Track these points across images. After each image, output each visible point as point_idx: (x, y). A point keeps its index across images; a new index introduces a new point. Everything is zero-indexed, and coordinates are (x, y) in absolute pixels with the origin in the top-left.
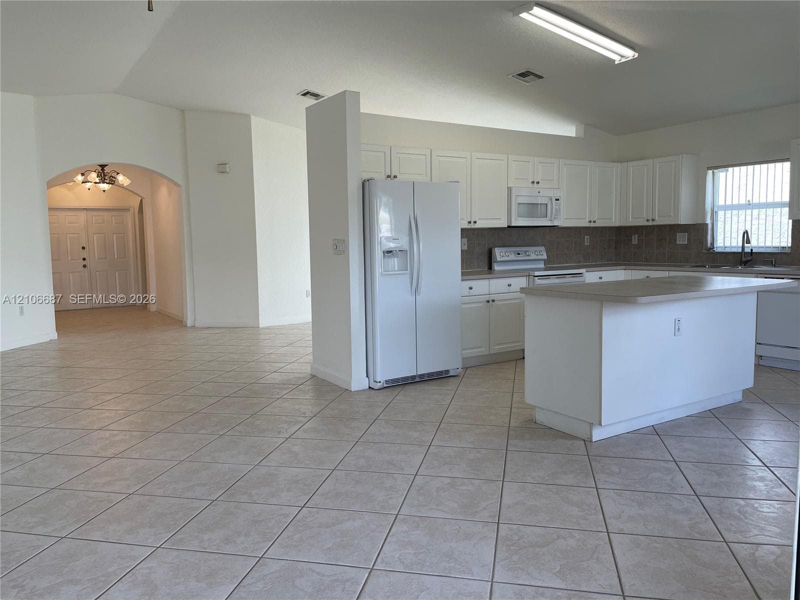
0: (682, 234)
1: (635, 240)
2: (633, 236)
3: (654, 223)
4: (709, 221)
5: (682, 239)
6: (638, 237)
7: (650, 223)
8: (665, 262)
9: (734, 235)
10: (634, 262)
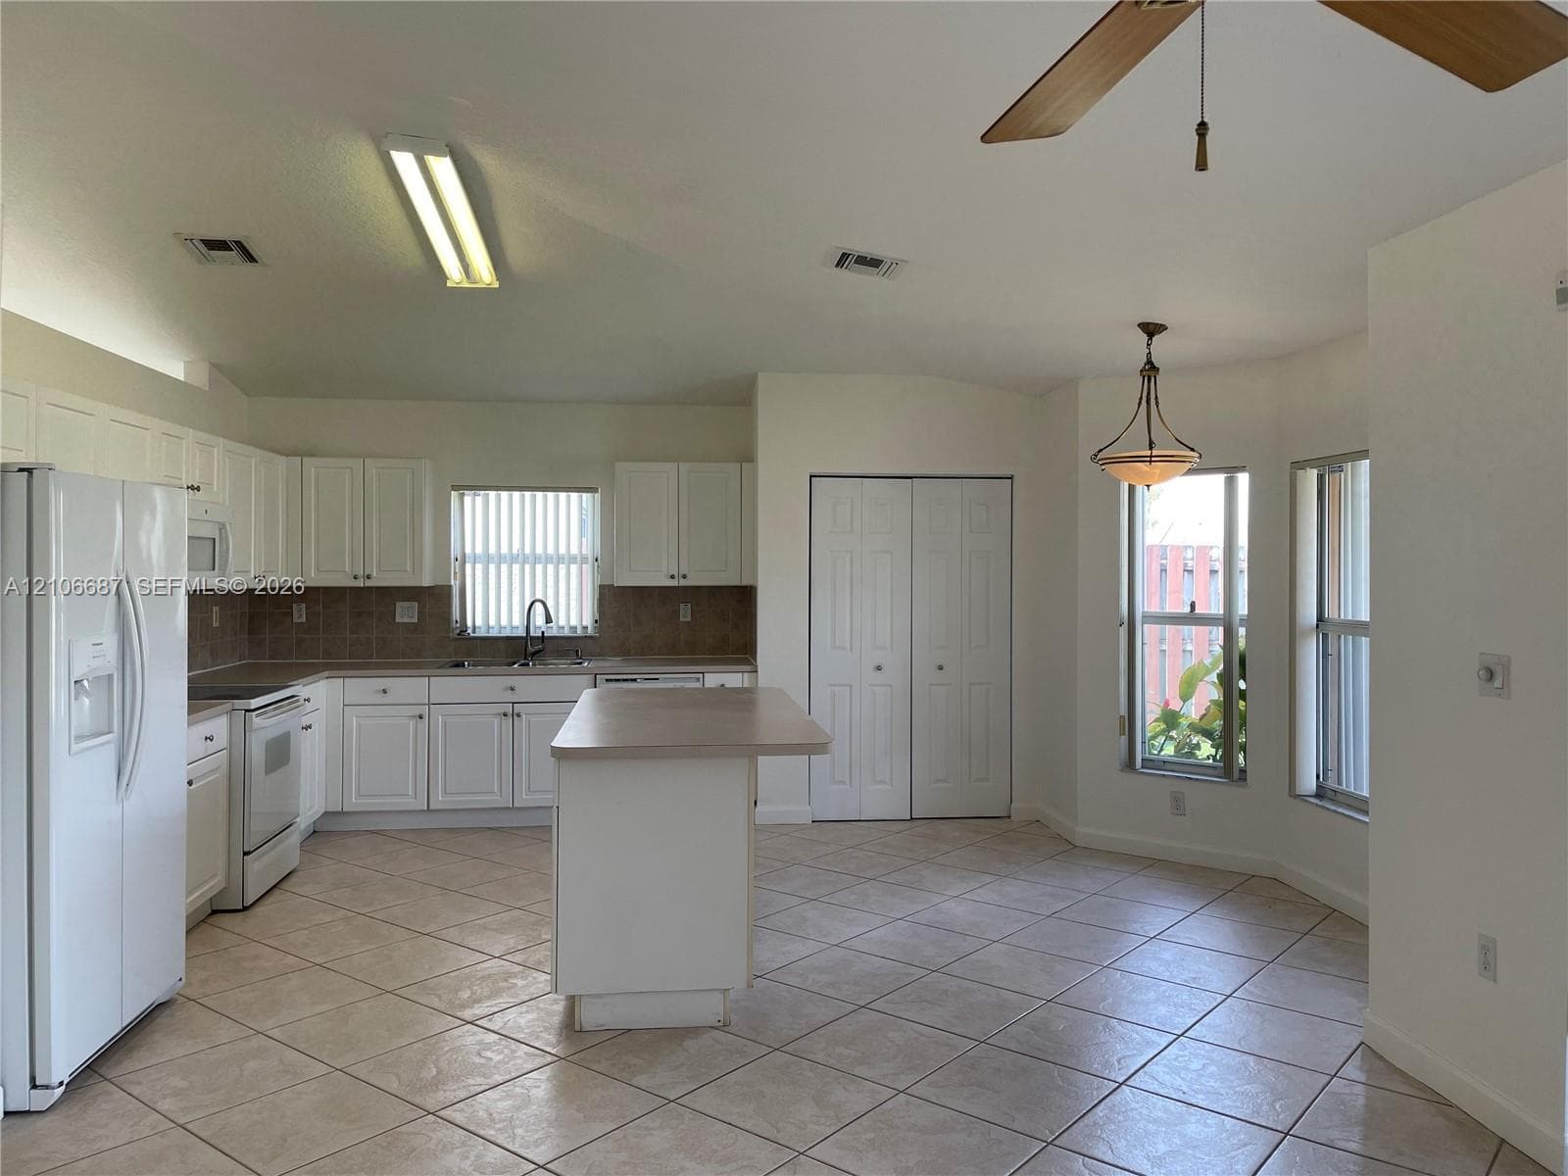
0: (407, 604)
1: (300, 614)
2: (294, 606)
3: (369, 583)
4: (455, 584)
5: (406, 614)
6: (307, 608)
7: (360, 583)
8: (371, 657)
9: (516, 608)
10: (296, 658)
